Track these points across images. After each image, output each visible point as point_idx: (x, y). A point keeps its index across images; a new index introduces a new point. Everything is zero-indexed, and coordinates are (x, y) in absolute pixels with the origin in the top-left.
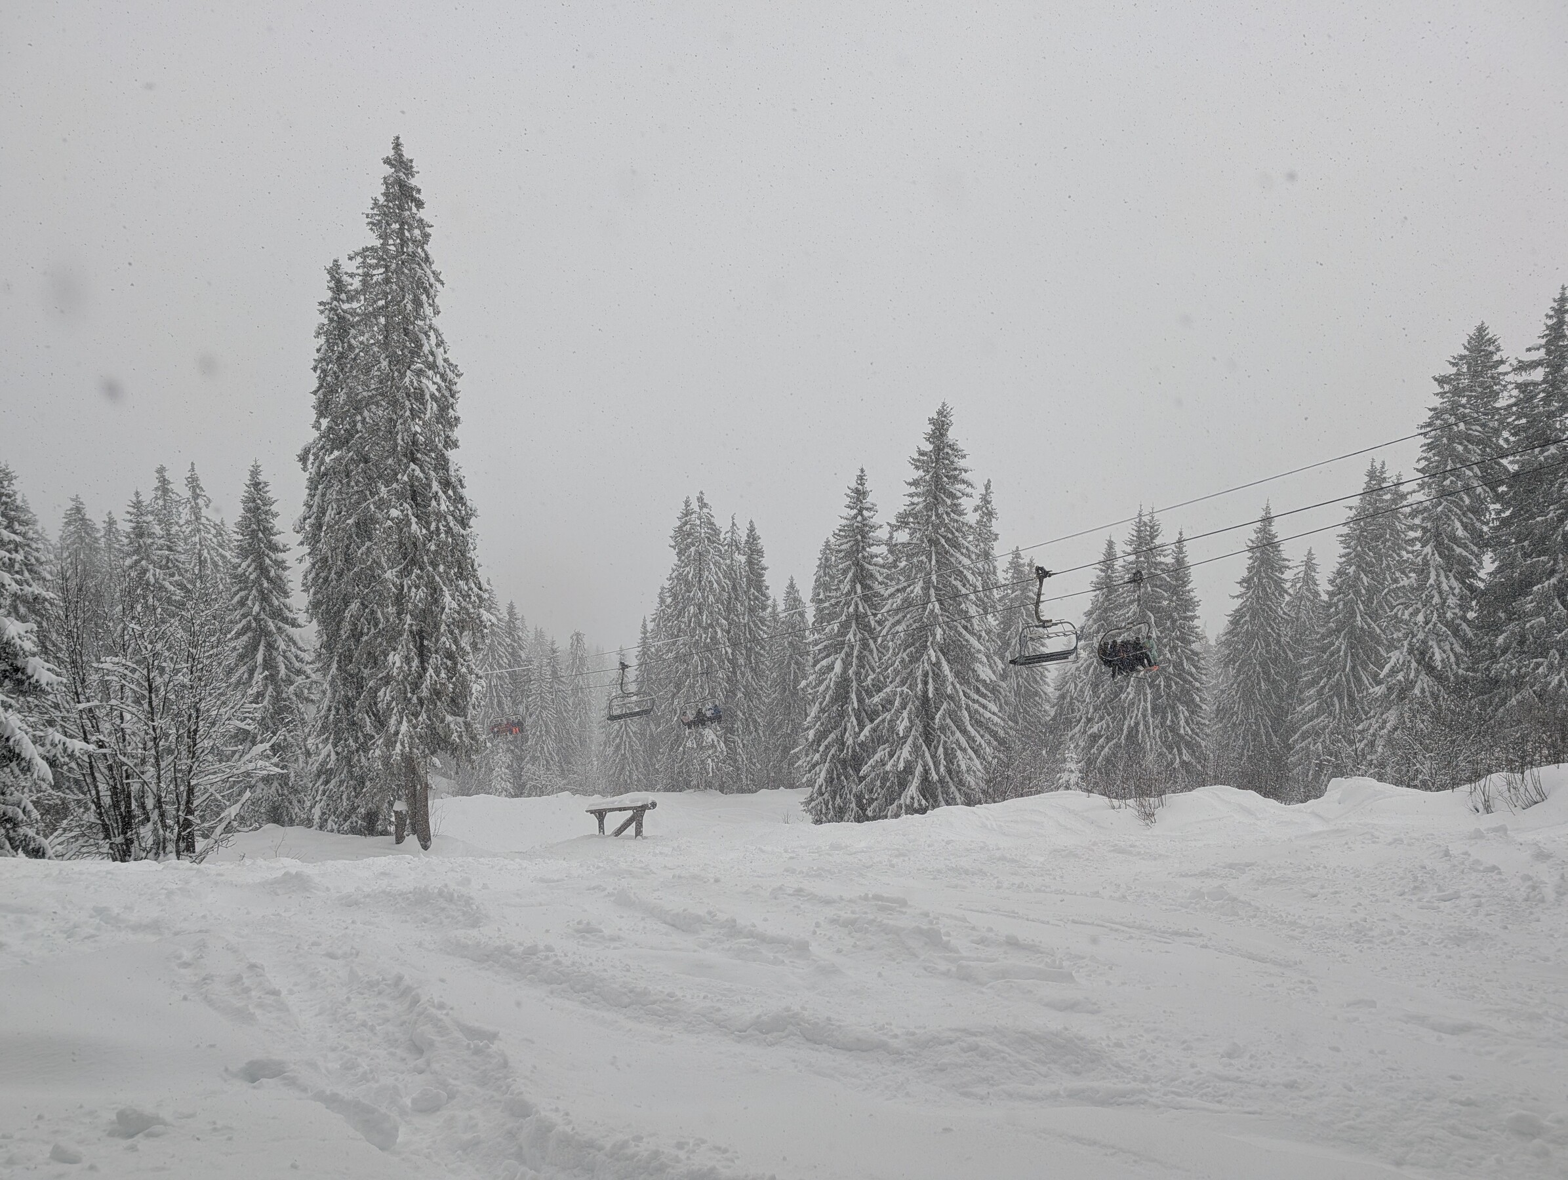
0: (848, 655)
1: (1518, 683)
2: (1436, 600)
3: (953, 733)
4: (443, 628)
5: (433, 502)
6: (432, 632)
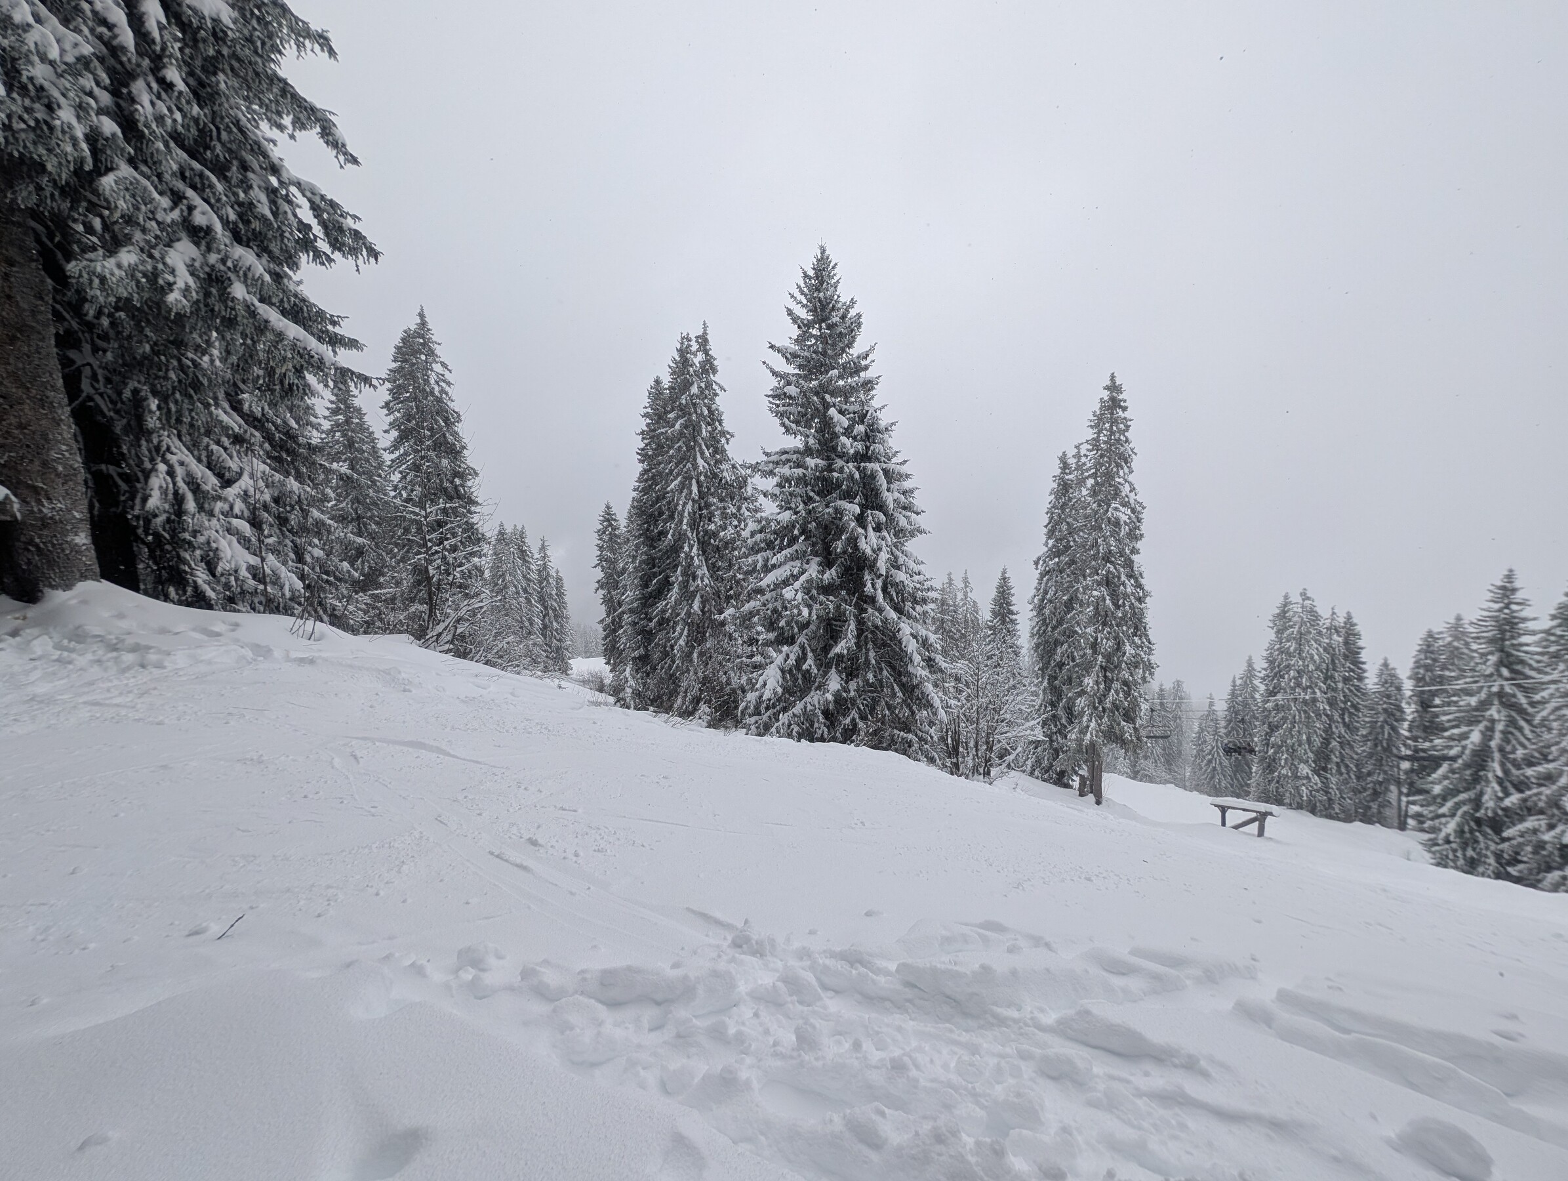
4: (1123, 665)
5: (1122, 587)
6: (1116, 667)
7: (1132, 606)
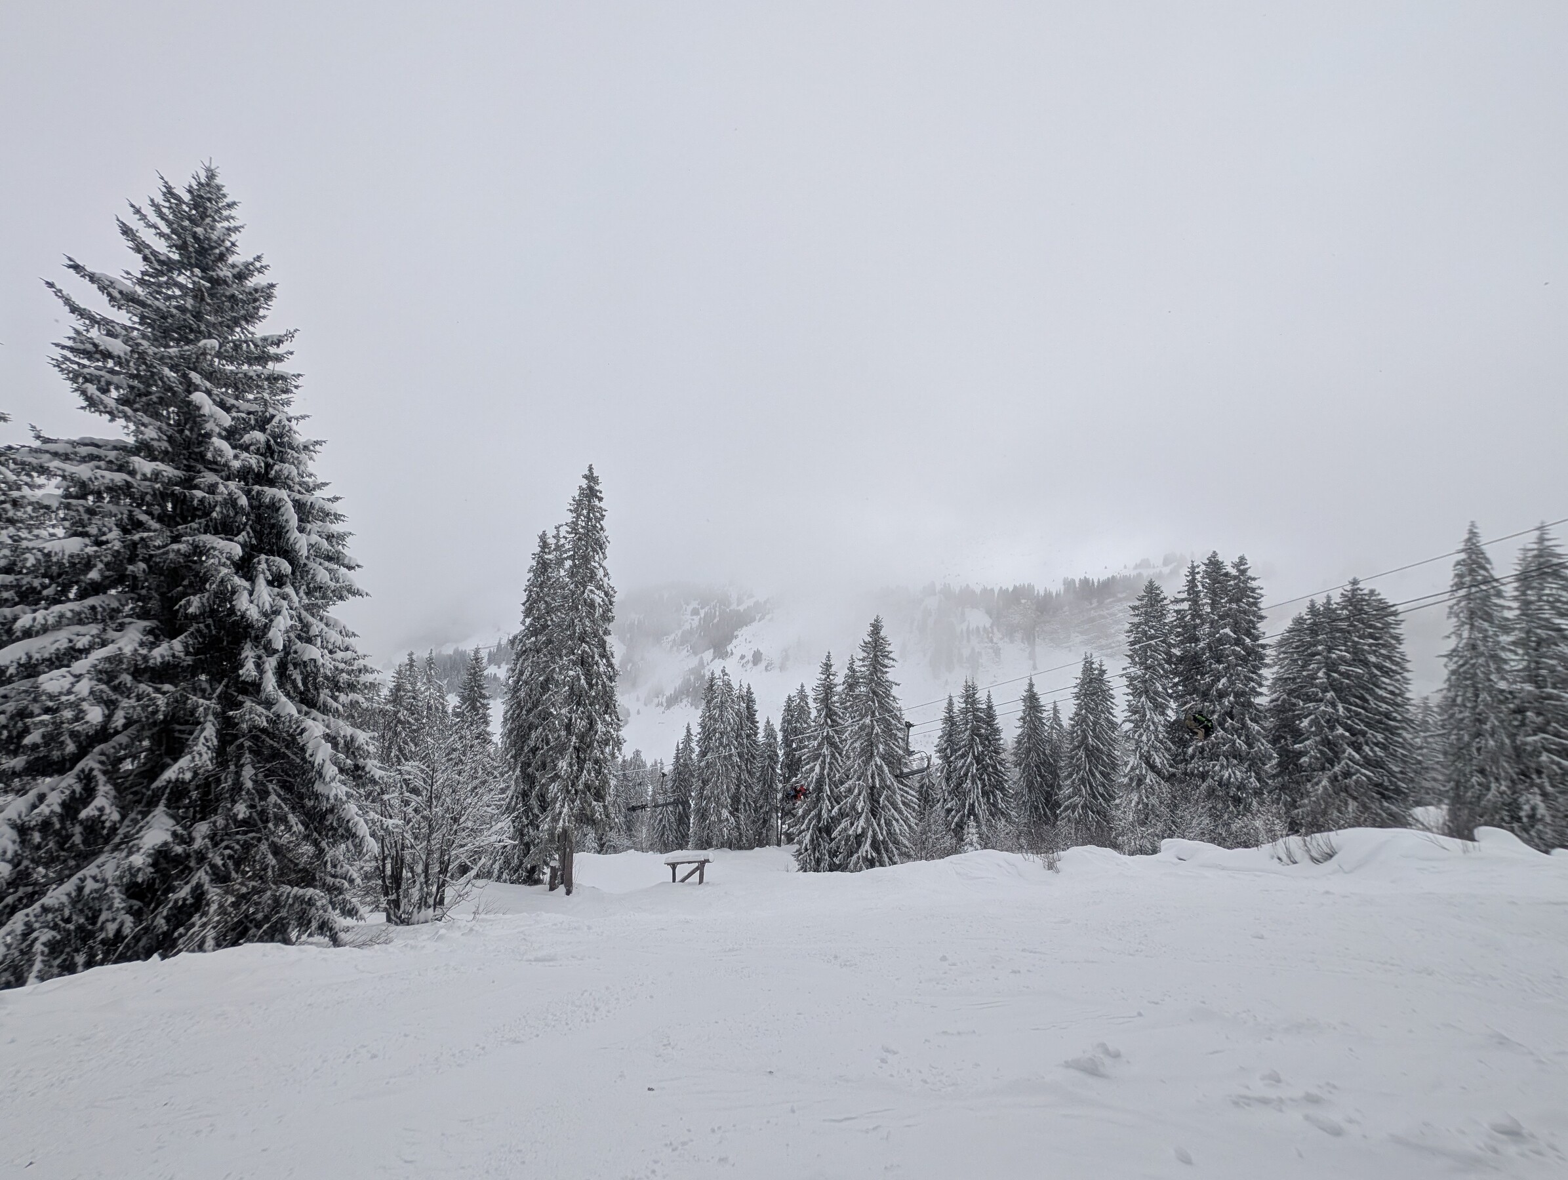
0: (824, 762)
1: (1203, 776)
2: (1152, 728)
3: (889, 810)
4: (595, 744)
5: (595, 667)
6: (588, 747)
7: (604, 685)
